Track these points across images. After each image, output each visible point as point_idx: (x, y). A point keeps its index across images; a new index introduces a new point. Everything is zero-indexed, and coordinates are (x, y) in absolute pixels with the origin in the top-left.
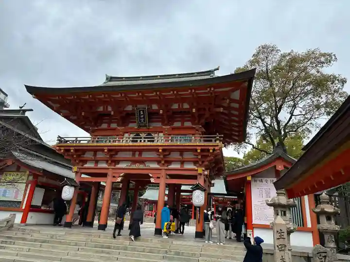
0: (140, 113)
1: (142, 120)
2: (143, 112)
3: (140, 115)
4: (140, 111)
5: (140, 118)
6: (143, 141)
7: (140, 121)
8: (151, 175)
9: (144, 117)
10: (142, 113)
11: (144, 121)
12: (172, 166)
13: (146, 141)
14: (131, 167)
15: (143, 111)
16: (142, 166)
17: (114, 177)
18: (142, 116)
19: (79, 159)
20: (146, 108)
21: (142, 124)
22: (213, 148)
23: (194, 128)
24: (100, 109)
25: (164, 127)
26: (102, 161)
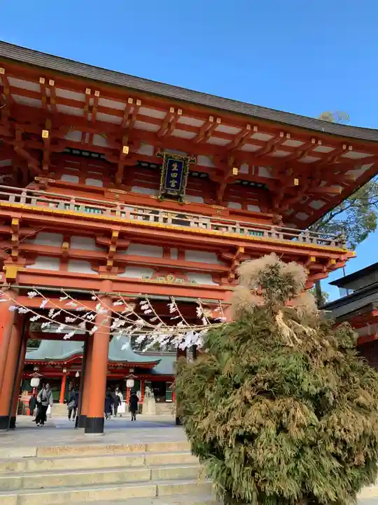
0: (170, 168)
1: (173, 183)
2: (179, 167)
3: (170, 171)
4: (172, 162)
5: (169, 178)
7: (169, 185)
9: (178, 179)
10: (175, 169)
11: (177, 186)
14: (155, 281)
15: (180, 164)
16: (180, 281)
18: (174, 175)
19: (21, 247)
20: (187, 159)
21: (172, 191)
22: (336, 256)
23: (271, 218)
24: (74, 136)
25: (214, 206)
26: (80, 261)
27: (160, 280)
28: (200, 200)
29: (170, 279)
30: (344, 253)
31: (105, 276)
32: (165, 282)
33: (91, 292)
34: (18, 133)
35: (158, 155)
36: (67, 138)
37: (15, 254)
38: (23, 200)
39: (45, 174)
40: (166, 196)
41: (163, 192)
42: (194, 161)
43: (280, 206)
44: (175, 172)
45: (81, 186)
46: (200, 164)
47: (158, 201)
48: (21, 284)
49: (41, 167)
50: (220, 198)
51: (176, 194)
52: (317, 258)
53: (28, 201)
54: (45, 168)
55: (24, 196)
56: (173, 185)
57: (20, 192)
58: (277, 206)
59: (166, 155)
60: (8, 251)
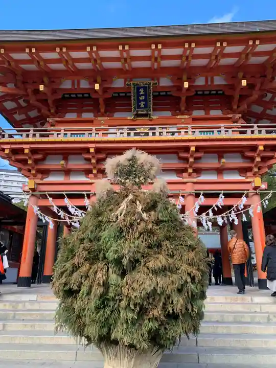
0: (138, 92)
1: (142, 104)
2: (145, 91)
3: (139, 96)
4: (138, 89)
5: (139, 101)
6: (157, 134)
7: (139, 106)
9: (145, 100)
10: (142, 93)
11: (146, 106)
12: (204, 178)
13: (165, 134)
15: (145, 88)
18: (142, 98)
19: (37, 167)
20: (150, 84)
21: (142, 111)
23: (231, 118)
24: (67, 85)
25: (179, 117)
26: (78, 172)
28: (168, 114)
31: (93, 181)
33: (83, 193)
34: (29, 91)
35: (127, 85)
36: (62, 87)
37: (33, 172)
38: (31, 135)
39: (54, 115)
40: (138, 115)
41: (135, 113)
42: (156, 84)
43: (238, 107)
44: (142, 95)
45: (79, 119)
46: (161, 84)
47: (133, 120)
48: (40, 192)
49: (49, 111)
50: (183, 109)
51: (145, 112)
54: (52, 111)
55: (31, 133)
56: (142, 106)
57: (29, 131)
58: (235, 107)
59: (133, 84)
60: (30, 171)
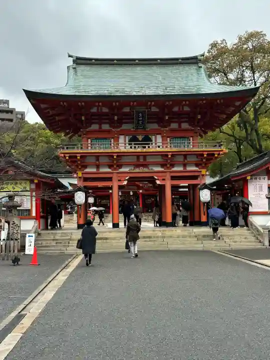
0: (138, 116)
1: (140, 122)
4: (138, 113)
5: (139, 120)
6: (151, 147)
7: (138, 123)
8: (156, 178)
11: (143, 124)
12: (175, 169)
14: (135, 171)
15: (142, 113)
16: (146, 170)
17: (119, 180)
18: (141, 119)
19: (82, 164)
20: (146, 111)
22: (217, 153)
25: (163, 129)
26: (104, 165)
27: (137, 170)
28: (156, 126)
29: (141, 169)
30: (222, 151)
31: (114, 172)
32: (139, 171)
35: (132, 111)
37: (80, 167)
42: (149, 111)
44: (141, 117)
45: (100, 130)
46: (152, 110)
47: (135, 131)
52: (207, 154)
53: (82, 148)
54: (84, 125)
55: (79, 146)
60: (77, 166)
